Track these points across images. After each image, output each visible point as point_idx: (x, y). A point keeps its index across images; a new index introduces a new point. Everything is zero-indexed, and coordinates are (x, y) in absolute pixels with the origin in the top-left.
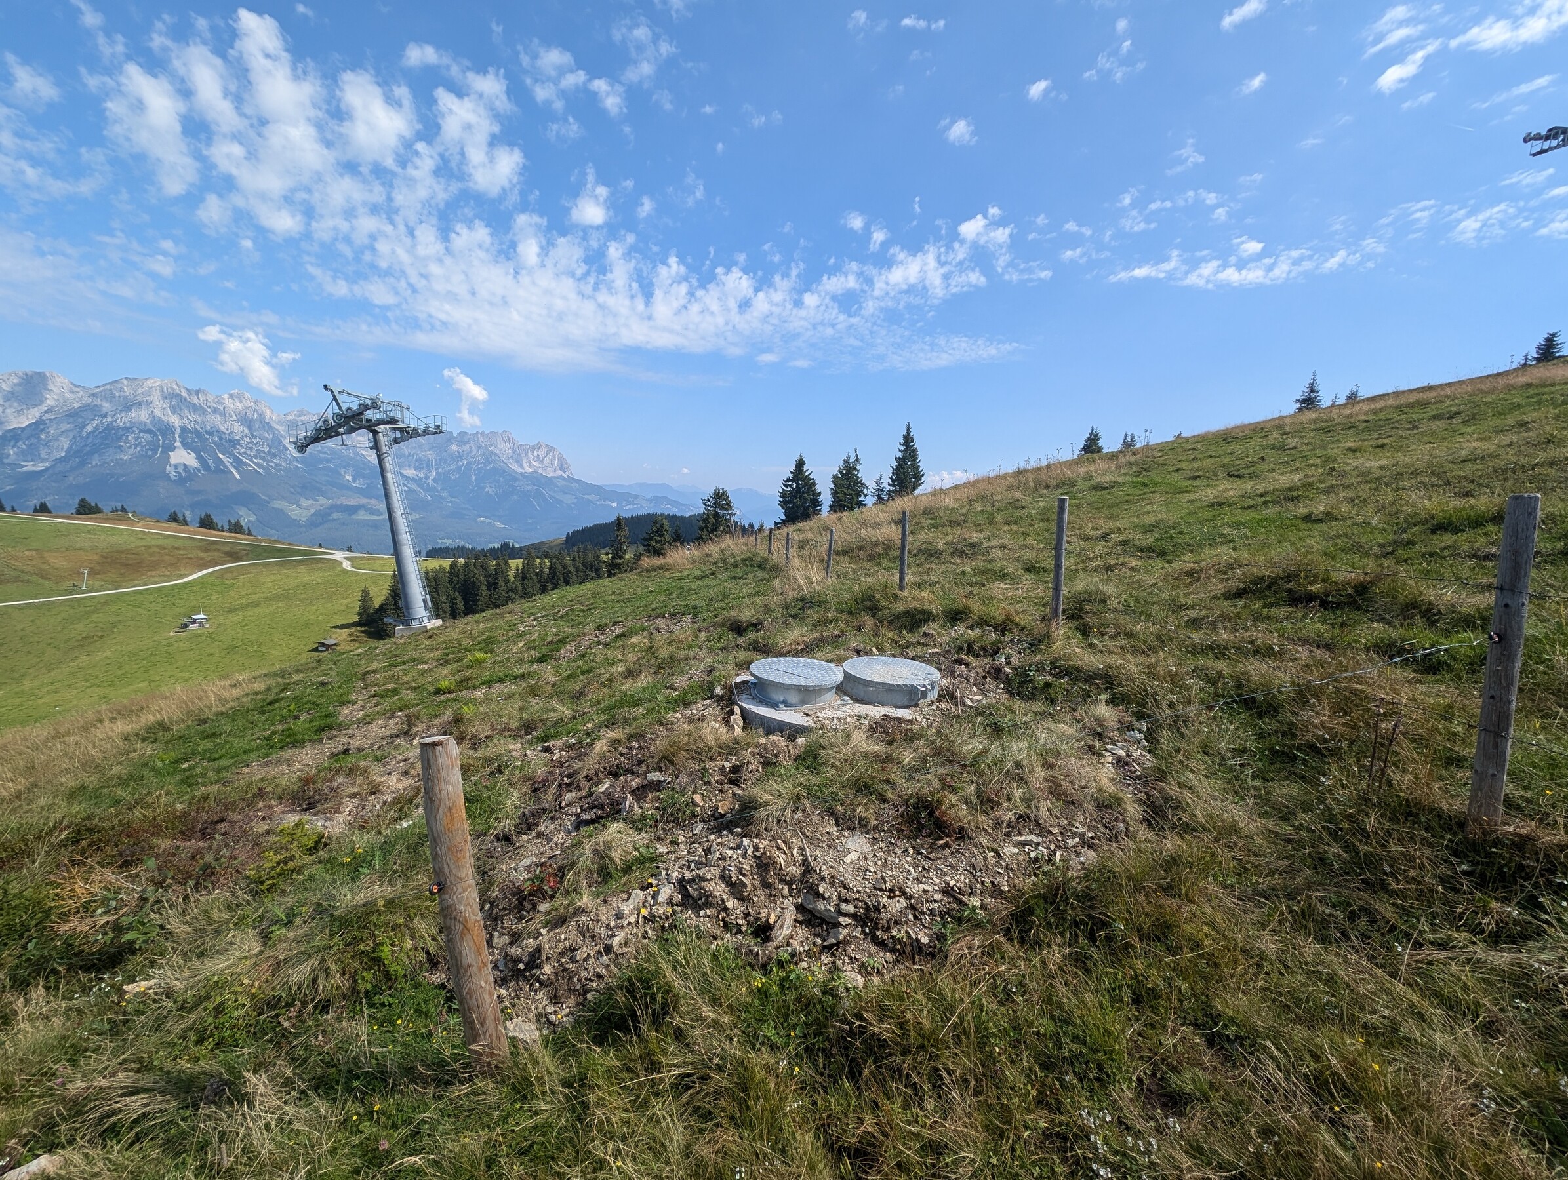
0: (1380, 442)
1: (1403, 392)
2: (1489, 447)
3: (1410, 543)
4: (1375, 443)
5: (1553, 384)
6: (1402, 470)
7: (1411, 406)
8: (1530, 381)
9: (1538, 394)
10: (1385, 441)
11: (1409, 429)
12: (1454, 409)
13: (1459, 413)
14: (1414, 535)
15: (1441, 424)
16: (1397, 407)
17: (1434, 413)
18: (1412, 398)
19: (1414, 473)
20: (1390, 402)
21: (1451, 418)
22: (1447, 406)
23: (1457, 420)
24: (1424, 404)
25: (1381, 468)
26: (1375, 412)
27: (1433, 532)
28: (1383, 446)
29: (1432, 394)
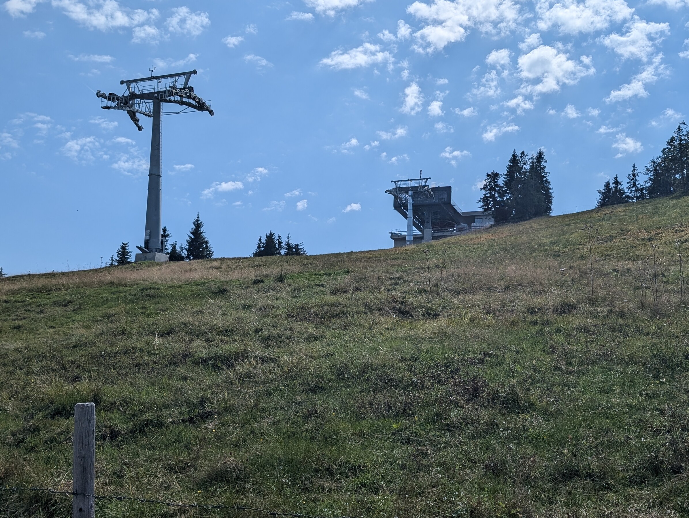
0: (17, 323)
1: (34, 276)
2: (89, 334)
3: (36, 430)
4: (12, 323)
5: (125, 285)
6: (32, 353)
7: (40, 290)
8: (113, 280)
9: (117, 292)
10: (21, 323)
11: (38, 313)
12: (68, 298)
13: (71, 302)
14: (38, 420)
15: (60, 310)
16: (30, 291)
17: (55, 299)
18: (40, 283)
19: (41, 357)
20: (25, 285)
21: (66, 305)
22: (64, 295)
23: (70, 308)
24: (47, 290)
25: (17, 350)
26: (13, 293)
27: (53, 418)
28: (18, 328)
29: (54, 281)
